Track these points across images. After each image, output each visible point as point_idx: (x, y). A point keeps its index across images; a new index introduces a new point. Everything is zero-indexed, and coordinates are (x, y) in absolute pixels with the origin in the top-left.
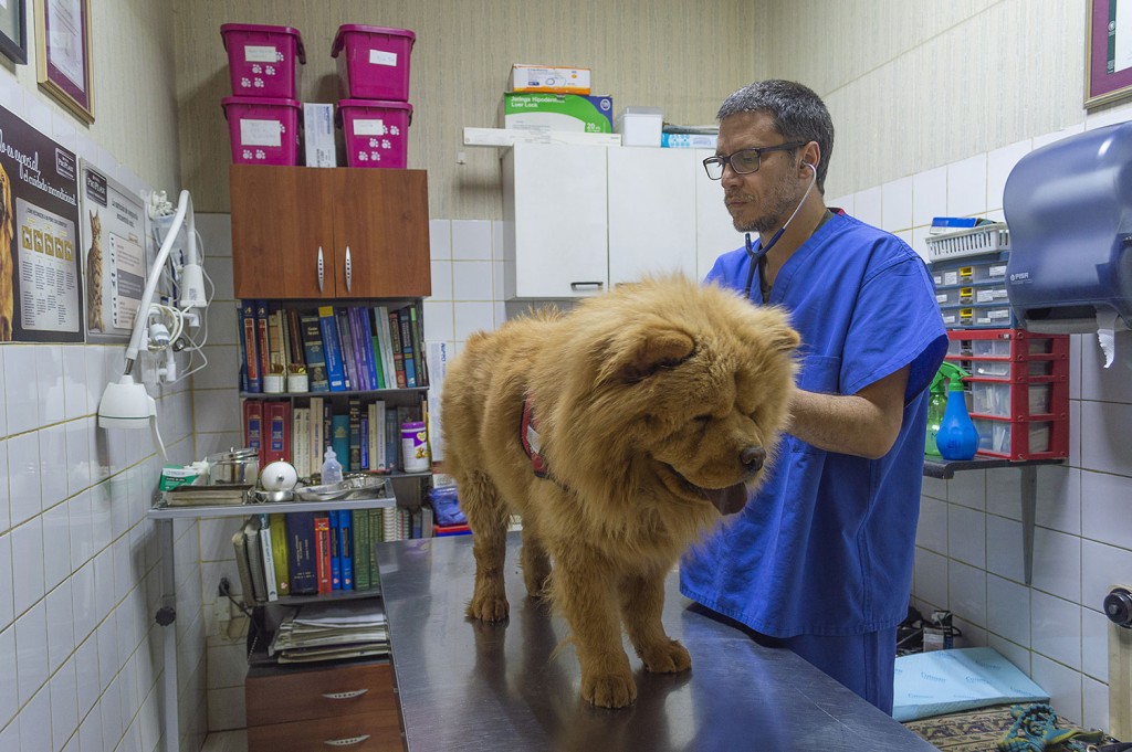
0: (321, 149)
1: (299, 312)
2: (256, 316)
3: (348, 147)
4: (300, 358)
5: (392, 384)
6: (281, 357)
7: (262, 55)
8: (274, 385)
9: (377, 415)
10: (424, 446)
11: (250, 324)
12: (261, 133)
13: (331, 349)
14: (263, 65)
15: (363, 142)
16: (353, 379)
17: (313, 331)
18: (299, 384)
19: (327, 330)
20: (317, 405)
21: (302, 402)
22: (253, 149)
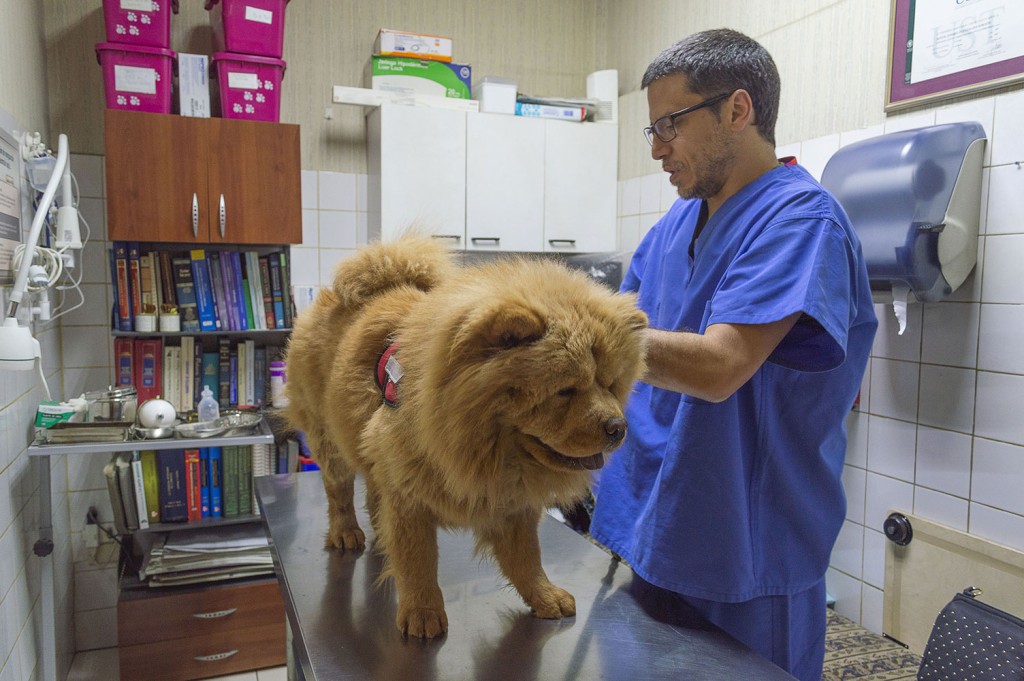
0: (195, 99)
1: (173, 254)
2: (128, 257)
3: (222, 99)
4: (171, 298)
5: (261, 325)
6: (153, 297)
7: (139, 4)
8: (146, 324)
9: (247, 354)
11: (122, 264)
12: (135, 80)
13: (202, 290)
14: (139, 14)
15: (238, 95)
16: (224, 320)
17: (184, 273)
18: (171, 324)
19: (199, 272)
20: (188, 346)
21: (174, 340)
22: (128, 95)
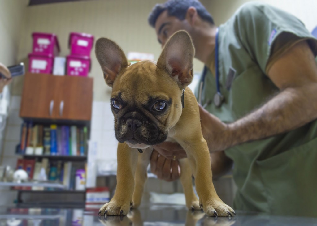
0: (59, 69)
2: (28, 127)
4: (41, 142)
6: (35, 141)
7: (44, 42)
8: (30, 151)
9: (68, 167)
10: (83, 180)
11: (25, 129)
12: (39, 65)
13: (53, 141)
14: (43, 45)
16: (60, 152)
17: (47, 134)
18: (39, 151)
19: (53, 134)
20: (45, 162)
21: (40, 159)
22: (35, 70)
